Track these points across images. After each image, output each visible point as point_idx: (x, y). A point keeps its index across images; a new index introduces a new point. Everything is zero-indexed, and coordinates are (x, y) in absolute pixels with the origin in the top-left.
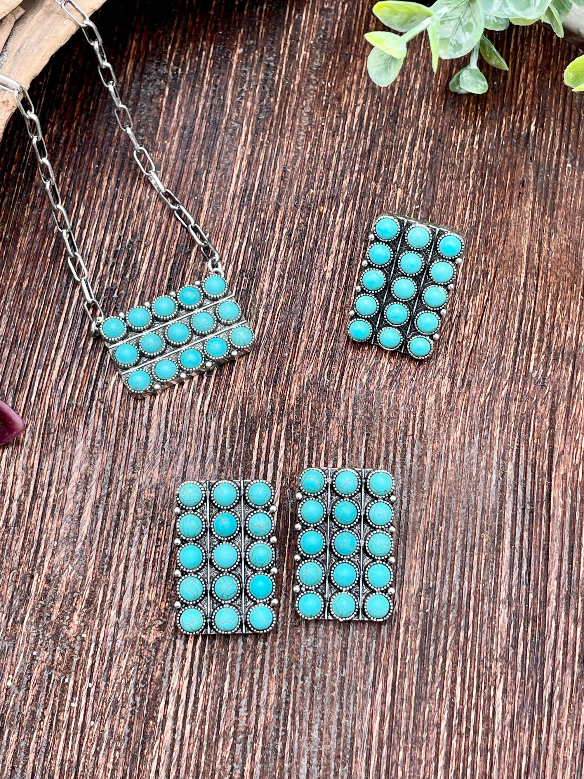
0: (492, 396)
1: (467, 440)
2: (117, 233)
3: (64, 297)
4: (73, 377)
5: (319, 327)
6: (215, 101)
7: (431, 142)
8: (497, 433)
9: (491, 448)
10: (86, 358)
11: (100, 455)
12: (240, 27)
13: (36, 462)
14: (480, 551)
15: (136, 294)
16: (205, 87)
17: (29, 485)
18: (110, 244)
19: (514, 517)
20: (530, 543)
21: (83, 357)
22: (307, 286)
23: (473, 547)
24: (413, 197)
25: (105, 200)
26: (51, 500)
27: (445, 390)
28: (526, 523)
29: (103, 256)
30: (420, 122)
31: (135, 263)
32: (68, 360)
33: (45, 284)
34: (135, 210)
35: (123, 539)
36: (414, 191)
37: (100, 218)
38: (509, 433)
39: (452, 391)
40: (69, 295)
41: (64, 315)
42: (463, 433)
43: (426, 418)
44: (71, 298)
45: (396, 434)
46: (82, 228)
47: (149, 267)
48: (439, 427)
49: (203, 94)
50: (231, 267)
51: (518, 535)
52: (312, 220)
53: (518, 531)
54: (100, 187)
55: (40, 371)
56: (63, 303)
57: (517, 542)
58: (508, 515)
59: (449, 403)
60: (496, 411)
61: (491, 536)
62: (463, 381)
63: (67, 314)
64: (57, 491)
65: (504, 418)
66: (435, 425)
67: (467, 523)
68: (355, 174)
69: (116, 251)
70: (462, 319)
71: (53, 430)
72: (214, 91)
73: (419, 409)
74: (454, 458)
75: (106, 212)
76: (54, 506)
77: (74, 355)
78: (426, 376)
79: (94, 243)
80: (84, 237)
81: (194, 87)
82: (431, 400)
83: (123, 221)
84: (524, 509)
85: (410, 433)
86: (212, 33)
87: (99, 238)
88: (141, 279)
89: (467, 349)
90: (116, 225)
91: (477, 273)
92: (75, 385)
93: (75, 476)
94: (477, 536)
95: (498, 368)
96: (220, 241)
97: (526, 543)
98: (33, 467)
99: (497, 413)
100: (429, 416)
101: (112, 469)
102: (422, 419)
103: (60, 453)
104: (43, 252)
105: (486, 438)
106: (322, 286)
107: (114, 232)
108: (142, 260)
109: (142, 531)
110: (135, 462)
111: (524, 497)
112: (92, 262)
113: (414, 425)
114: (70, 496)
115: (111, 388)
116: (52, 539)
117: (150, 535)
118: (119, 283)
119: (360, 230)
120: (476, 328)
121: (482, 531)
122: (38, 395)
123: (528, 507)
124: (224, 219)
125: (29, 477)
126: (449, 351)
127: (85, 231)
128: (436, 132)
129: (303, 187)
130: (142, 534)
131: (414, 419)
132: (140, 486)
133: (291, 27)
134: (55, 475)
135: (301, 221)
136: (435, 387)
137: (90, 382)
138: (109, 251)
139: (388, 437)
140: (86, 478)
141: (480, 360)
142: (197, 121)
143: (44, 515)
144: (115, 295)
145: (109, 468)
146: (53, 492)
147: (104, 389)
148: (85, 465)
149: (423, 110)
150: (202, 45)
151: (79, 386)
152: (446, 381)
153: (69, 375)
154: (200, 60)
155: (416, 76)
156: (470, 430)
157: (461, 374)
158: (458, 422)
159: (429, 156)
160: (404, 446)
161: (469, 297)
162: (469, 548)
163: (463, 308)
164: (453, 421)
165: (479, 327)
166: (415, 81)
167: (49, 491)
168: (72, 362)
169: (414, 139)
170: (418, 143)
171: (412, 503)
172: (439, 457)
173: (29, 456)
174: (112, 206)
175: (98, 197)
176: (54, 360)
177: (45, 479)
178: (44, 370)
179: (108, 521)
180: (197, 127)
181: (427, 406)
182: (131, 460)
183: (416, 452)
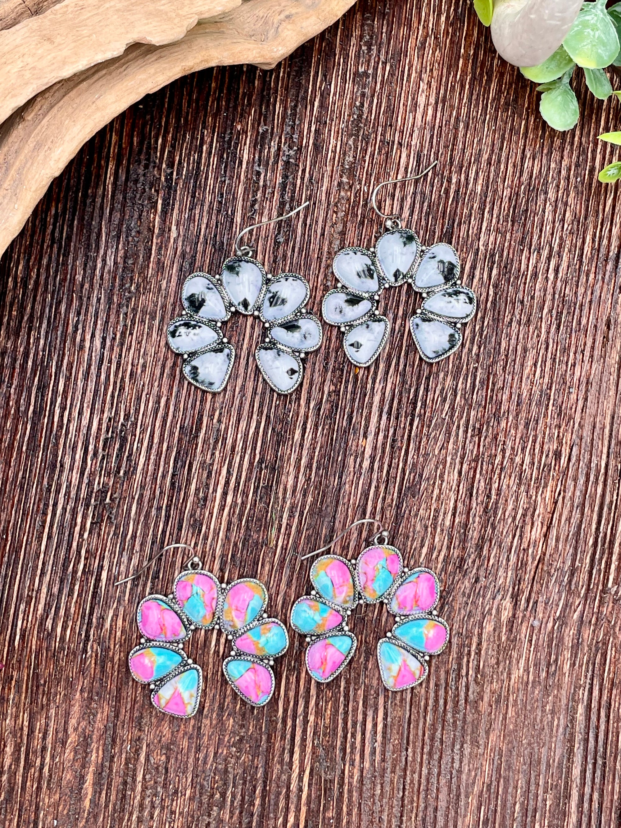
0: (563, 620)
1: (531, 678)
2: (106, 415)
3: (46, 505)
4: (62, 612)
5: (355, 535)
6: (221, 218)
7: (495, 272)
8: (567, 667)
9: (559, 687)
10: (77, 587)
11: (100, 711)
12: (250, 105)
13: (26, 723)
14: (543, 816)
15: (133, 498)
16: (208, 198)
17: (19, 751)
18: (99, 429)
19: (584, 772)
20: (601, 804)
21: (73, 584)
22: (340, 477)
23: (535, 811)
24: (470, 350)
25: (89, 366)
26: (46, 769)
27: (505, 615)
28: (597, 780)
29: (91, 447)
30: (481, 243)
31: (130, 455)
32: (55, 590)
33: (22, 488)
34: (127, 380)
35: (131, 814)
36: (472, 343)
37: (84, 393)
38: (581, 666)
39: (514, 615)
40: (51, 502)
41: (47, 530)
42: (527, 671)
43: (483, 652)
44: (55, 505)
45: (447, 673)
46: (63, 409)
47: (148, 459)
48: (498, 663)
49: (206, 208)
50: (247, 457)
51: (587, 797)
52: (346, 387)
53: (587, 790)
54: (82, 348)
55: (22, 607)
56: (45, 514)
57: (586, 805)
58: (576, 772)
59: (511, 630)
60: (567, 639)
61: (555, 797)
62: (528, 601)
63: (51, 526)
64: (53, 757)
65: (576, 646)
66: (494, 661)
67: (528, 783)
68: (399, 322)
69: (106, 440)
70: (528, 519)
71: (42, 682)
72: (220, 203)
73: (475, 640)
74: (516, 701)
75: (91, 386)
76: (50, 776)
77: (62, 581)
78: (484, 597)
79: (78, 430)
80: (65, 421)
81: (193, 196)
82: (489, 627)
83: (113, 396)
84: (595, 764)
85: (464, 672)
86: (215, 117)
87: (85, 422)
88: (138, 476)
89: (534, 559)
90: (104, 402)
91: (547, 456)
92: (65, 623)
93: (73, 738)
94: (540, 798)
95: (570, 582)
96: (233, 419)
97: (595, 805)
98: (22, 729)
99: (568, 641)
100: (487, 649)
101: (115, 725)
102: (478, 653)
103: (53, 712)
104: (16, 445)
105: (554, 674)
106: (359, 479)
107: (103, 412)
108: (139, 450)
109: (152, 802)
110: (141, 717)
111: (596, 748)
112: (77, 457)
113: (468, 662)
114: (67, 764)
115: (107, 625)
116: (50, 818)
117: (163, 808)
118: (111, 483)
119: (404, 400)
120: (545, 529)
121: (546, 792)
122: (23, 636)
123: (600, 762)
124: (237, 389)
125: (19, 741)
126: (511, 563)
127: (66, 413)
128: (501, 256)
129: (334, 340)
130: (153, 807)
131: (469, 654)
132: (148, 745)
133: (316, 104)
134: (49, 739)
135: (332, 388)
136: (494, 611)
137: (83, 617)
138: (97, 438)
139: (438, 678)
140: (86, 741)
141: (549, 573)
142: (200, 248)
143: (39, 788)
144: (108, 500)
145: (111, 725)
146: (48, 760)
147: (100, 626)
148: (83, 724)
149: (485, 224)
150: (203, 133)
151: (70, 623)
152: (508, 603)
153: (58, 609)
154: (200, 157)
155: (477, 173)
156: (535, 665)
157: (526, 594)
158: (520, 656)
159: (491, 292)
160: (457, 688)
161: (538, 488)
162: (530, 814)
163: (529, 503)
164: (515, 654)
165: (548, 528)
166: (476, 180)
167: (43, 758)
168: (60, 591)
169: (473, 267)
170: (477, 273)
171: (465, 761)
172: (498, 701)
173: (17, 717)
174: (98, 376)
175: (79, 363)
176: (39, 590)
177: (37, 744)
178: (28, 604)
179: (114, 793)
180: (199, 257)
181: (484, 636)
182: (136, 714)
183: (471, 697)
